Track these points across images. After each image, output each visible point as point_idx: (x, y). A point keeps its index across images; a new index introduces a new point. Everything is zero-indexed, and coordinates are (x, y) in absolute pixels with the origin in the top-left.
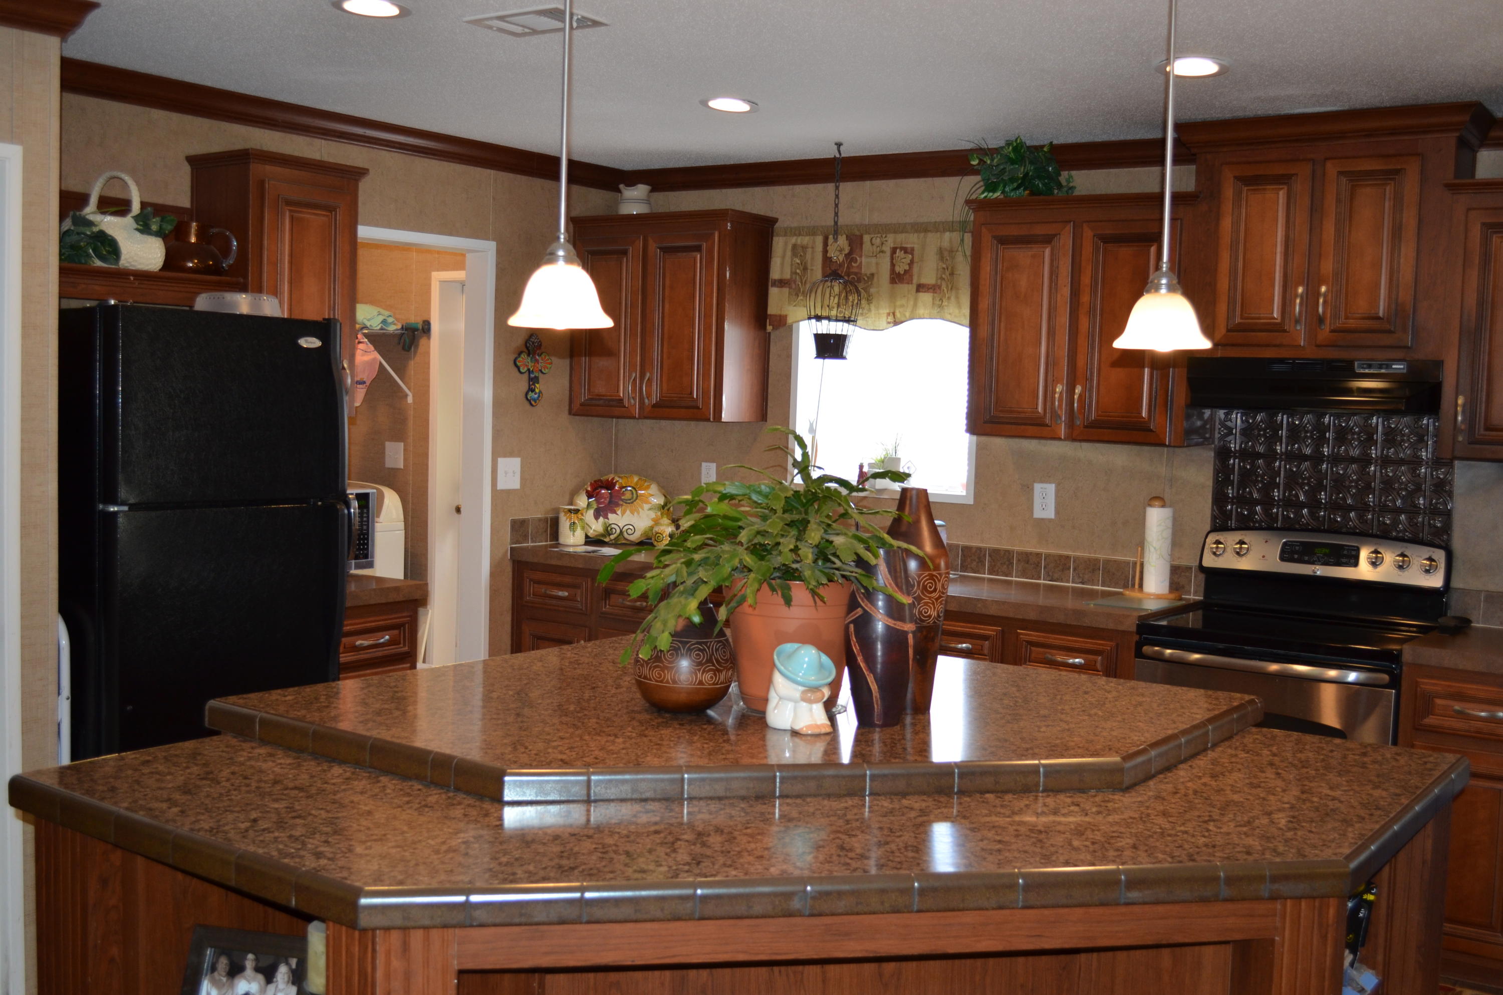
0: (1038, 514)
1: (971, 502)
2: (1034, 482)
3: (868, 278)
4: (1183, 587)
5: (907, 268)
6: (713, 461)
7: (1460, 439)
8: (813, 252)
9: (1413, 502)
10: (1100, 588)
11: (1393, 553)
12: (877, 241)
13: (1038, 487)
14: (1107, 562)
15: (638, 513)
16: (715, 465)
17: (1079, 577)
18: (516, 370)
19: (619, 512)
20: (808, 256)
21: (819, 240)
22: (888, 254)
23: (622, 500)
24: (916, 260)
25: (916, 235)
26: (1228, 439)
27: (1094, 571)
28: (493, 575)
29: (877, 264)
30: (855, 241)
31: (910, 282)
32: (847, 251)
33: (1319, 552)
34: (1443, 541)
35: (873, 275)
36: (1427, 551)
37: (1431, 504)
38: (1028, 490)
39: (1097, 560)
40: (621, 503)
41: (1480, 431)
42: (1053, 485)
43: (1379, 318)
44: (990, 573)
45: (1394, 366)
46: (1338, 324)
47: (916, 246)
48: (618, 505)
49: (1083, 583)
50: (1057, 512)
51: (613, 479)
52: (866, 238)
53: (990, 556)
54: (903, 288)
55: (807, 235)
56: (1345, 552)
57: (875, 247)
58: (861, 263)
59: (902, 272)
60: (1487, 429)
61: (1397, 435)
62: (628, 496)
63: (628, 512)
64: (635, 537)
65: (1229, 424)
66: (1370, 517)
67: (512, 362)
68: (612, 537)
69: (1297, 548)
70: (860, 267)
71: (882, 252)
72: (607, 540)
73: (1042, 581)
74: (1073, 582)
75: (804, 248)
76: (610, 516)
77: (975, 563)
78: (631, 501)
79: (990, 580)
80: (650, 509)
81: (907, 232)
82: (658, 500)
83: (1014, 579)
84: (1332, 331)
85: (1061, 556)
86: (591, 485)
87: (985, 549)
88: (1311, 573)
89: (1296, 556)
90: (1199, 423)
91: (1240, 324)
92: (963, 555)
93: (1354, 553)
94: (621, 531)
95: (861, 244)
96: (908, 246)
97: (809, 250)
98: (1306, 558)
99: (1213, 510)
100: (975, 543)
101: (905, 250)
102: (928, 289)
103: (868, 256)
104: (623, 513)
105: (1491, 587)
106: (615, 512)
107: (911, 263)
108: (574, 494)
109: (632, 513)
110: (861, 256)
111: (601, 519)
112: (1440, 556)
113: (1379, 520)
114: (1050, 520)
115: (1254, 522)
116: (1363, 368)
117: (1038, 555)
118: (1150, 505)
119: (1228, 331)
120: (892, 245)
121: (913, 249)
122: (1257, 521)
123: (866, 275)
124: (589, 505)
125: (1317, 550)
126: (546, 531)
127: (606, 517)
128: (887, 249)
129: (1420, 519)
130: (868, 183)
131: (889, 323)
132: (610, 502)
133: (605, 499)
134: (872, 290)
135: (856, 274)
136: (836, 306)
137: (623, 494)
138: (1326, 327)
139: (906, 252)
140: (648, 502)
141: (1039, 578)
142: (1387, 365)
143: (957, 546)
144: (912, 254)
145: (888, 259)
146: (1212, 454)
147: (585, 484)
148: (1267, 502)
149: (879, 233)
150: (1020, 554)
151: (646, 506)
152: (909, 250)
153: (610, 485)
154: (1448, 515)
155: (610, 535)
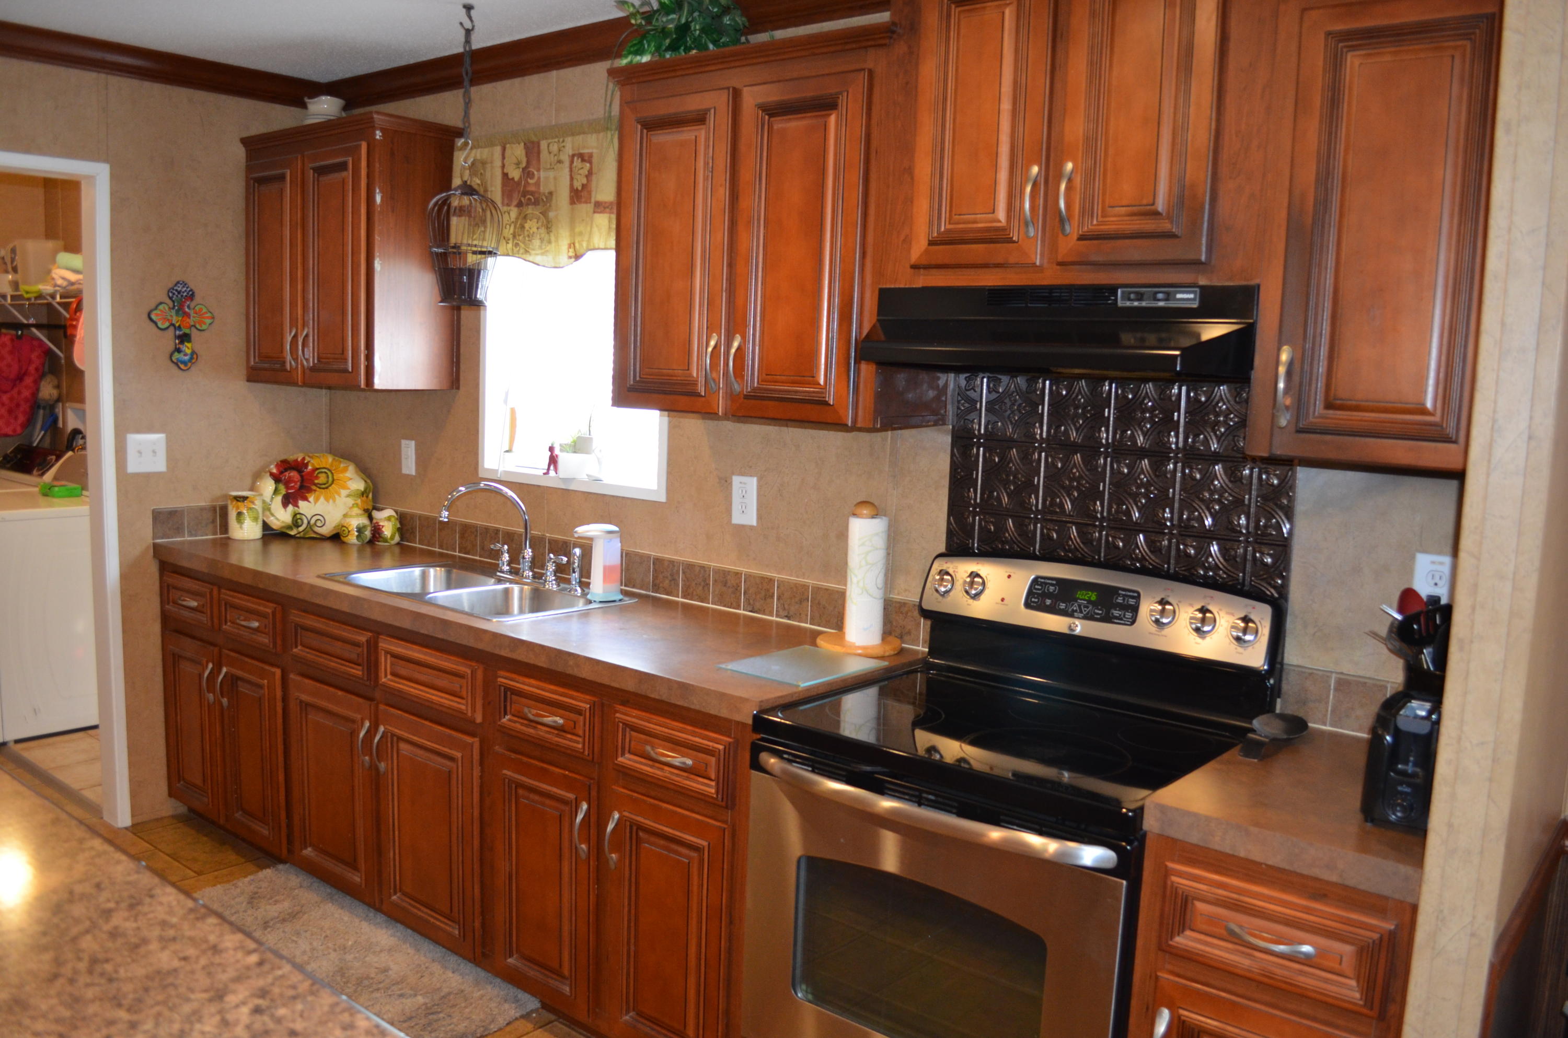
0: (738, 518)
1: (663, 499)
2: (733, 474)
3: (546, 198)
4: (909, 633)
5: (584, 181)
6: (412, 439)
7: (1283, 422)
8: (492, 168)
9: (1231, 523)
10: (808, 626)
11: (1191, 605)
12: (554, 148)
13: (736, 480)
14: (817, 590)
15: (334, 500)
16: (413, 443)
17: (784, 609)
18: (153, 325)
19: (311, 499)
20: (488, 175)
21: (498, 150)
22: (567, 164)
23: (316, 485)
24: (594, 170)
25: (594, 136)
26: (970, 417)
27: (801, 602)
28: (125, 577)
29: (555, 178)
30: (532, 150)
31: (588, 201)
32: (524, 165)
33: (1084, 596)
34: (1275, 587)
35: (551, 193)
36: (1245, 606)
37: (1257, 526)
38: (725, 484)
39: (805, 587)
40: (314, 487)
41: (1317, 410)
42: (755, 479)
43: (1156, 214)
44: (684, 597)
45: (1179, 296)
46: (1092, 225)
47: (595, 151)
48: (310, 490)
49: (788, 617)
50: (760, 517)
51: (304, 459)
52: (544, 144)
53: (684, 573)
54: (584, 209)
55: (486, 147)
56: (1120, 600)
57: (552, 155)
58: (539, 178)
59: (580, 188)
60: (1329, 406)
61: (1208, 414)
62: (322, 479)
63: (322, 499)
64: (326, 531)
65: (971, 394)
66: (1166, 543)
67: (146, 316)
68: (301, 529)
69: (1052, 589)
70: (538, 184)
71: (560, 162)
72: (292, 533)
73: (741, 612)
74: (777, 616)
75: (484, 163)
76: (301, 503)
77: (667, 582)
78: (325, 487)
79: (685, 606)
80: (348, 496)
81: (584, 133)
82: (358, 485)
83: (710, 606)
84: (1081, 238)
85: (763, 578)
86: (277, 466)
87: (679, 562)
88: (1065, 630)
89: (1048, 602)
90: (931, 394)
91: (947, 231)
92: (655, 570)
93: (1132, 602)
94: (309, 523)
95: (539, 153)
96: (585, 151)
97: (488, 166)
98: (1063, 606)
99: (949, 522)
100: (668, 555)
101: (582, 157)
102: (605, 208)
103: (546, 169)
104: (317, 500)
105: (1348, 668)
106: (306, 499)
107: (590, 174)
108: (257, 476)
109: (327, 500)
110: (538, 170)
111: (290, 508)
112: (1263, 616)
113: (1178, 549)
114: (751, 527)
115: (1003, 543)
116: (1129, 299)
117: (738, 574)
118: (854, 515)
119: (932, 243)
120: (571, 153)
121: (591, 155)
122: (1006, 542)
123: (544, 194)
124: (276, 491)
125: (1079, 594)
126: (214, 521)
127: (296, 505)
128: (565, 158)
129: (1241, 551)
130: (554, 73)
131: (570, 257)
132: (302, 487)
133: (296, 482)
134: (551, 214)
135: (532, 193)
136: (511, 237)
137: (317, 478)
138: (1072, 230)
139: (583, 160)
140: (345, 487)
141: (738, 607)
142: (1168, 294)
143: (649, 557)
144: (591, 163)
145: (567, 171)
146: (948, 439)
147: (268, 466)
148: (1021, 513)
149: (557, 137)
150: (717, 571)
151: (344, 492)
152: (586, 158)
153: (298, 467)
154: (1283, 547)
155: (298, 526)
